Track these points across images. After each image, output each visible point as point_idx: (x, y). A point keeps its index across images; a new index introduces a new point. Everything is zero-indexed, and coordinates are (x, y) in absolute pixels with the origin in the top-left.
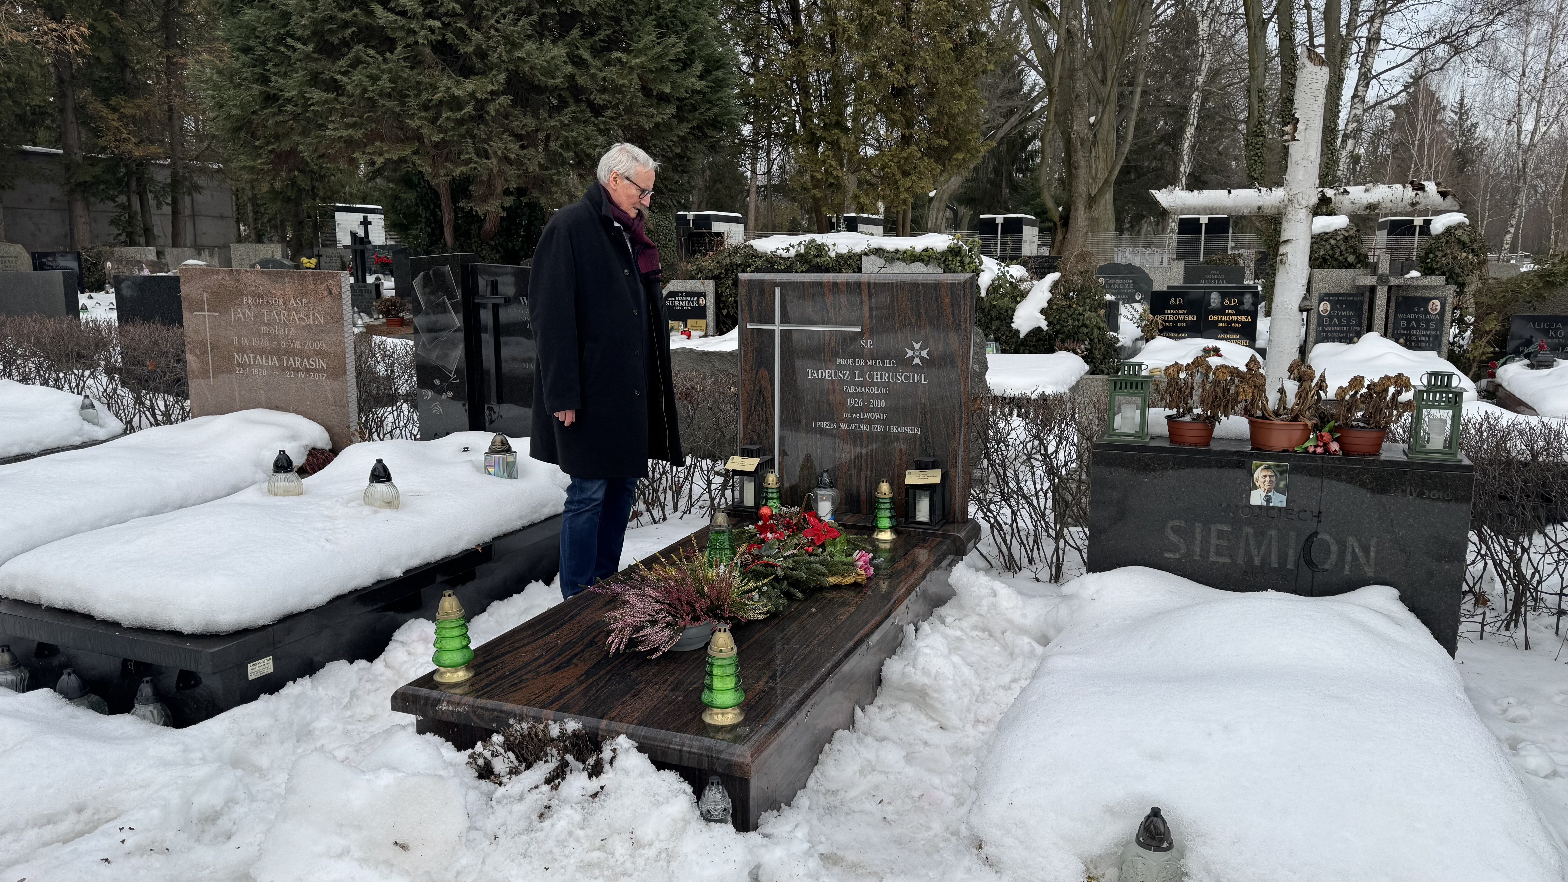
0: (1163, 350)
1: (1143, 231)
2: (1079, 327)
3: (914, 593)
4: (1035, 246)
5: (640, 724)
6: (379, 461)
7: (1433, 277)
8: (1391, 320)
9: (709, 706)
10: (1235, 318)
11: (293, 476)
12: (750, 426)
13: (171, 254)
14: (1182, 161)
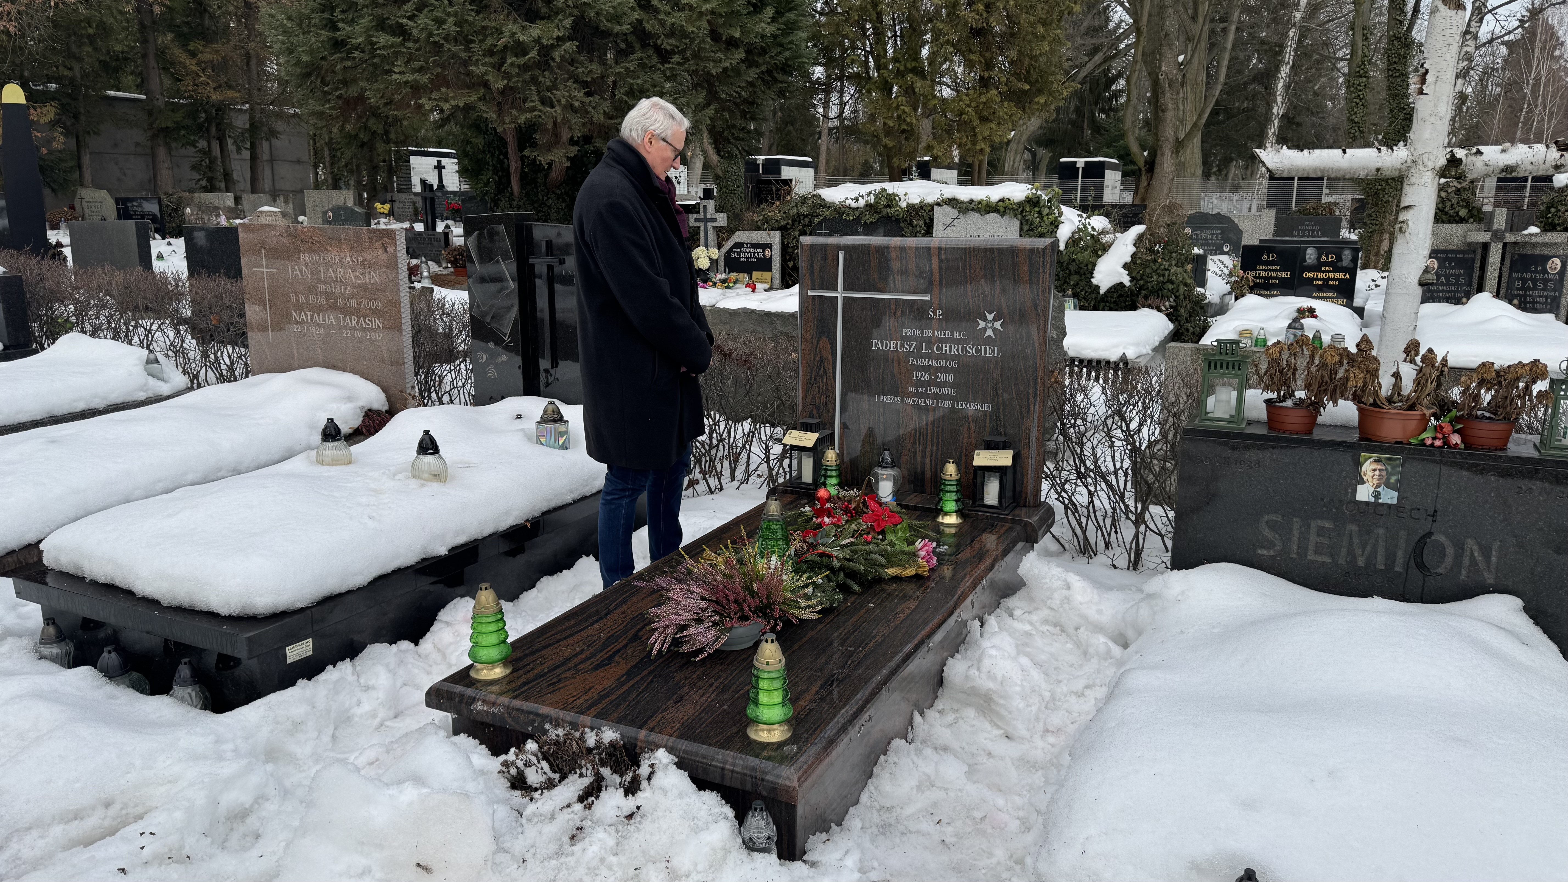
0: (1253, 309)
1: (1231, 176)
2: (1164, 283)
3: (980, 587)
4: (1117, 191)
5: (680, 737)
6: (427, 432)
7: (1554, 234)
8: (1505, 279)
9: (755, 721)
10: (1331, 275)
11: (342, 444)
12: (809, 399)
13: (248, 199)
14: (1276, 102)
